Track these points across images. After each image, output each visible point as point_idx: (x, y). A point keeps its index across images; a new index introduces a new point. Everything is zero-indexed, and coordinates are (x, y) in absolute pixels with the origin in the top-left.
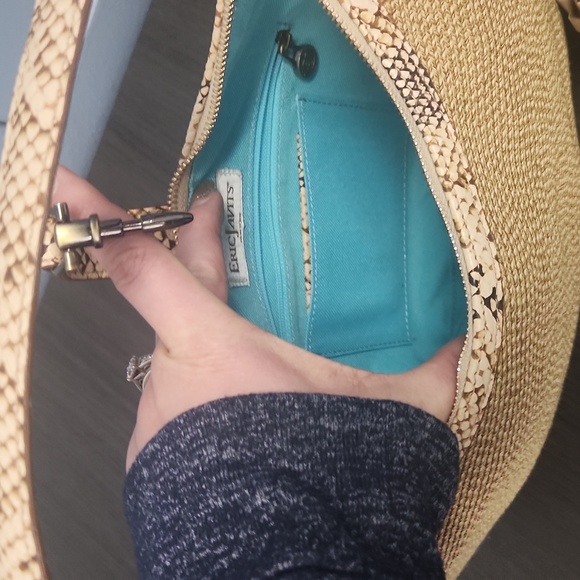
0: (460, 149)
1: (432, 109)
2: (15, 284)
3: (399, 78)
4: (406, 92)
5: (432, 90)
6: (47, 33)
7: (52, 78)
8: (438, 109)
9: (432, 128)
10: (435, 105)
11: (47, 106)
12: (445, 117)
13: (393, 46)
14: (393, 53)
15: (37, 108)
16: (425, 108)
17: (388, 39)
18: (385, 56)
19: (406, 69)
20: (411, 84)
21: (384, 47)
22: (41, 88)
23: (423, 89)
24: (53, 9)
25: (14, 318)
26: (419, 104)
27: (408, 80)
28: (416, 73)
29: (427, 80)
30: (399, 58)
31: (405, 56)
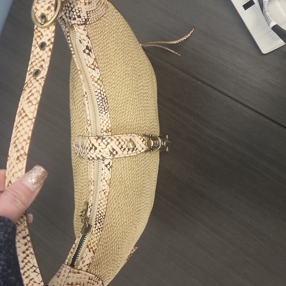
2: (20, 161)
3: (98, 99)
4: (99, 103)
5: (107, 104)
6: (31, 91)
7: (33, 104)
9: (103, 115)
10: (106, 108)
11: (31, 112)
12: (108, 112)
13: (100, 89)
14: (99, 91)
15: (27, 112)
16: (103, 108)
17: (99, 87)
18: (96, 92)
19: (101, 97)
20: (101, 101)
21: (97, 89)
22: (29, 107)
23: (104, 103)
24: (33, 85)
25: (20, 170)
26: (101, 107)
28: (104, 98)
29: (106, 101)
30: (100, 93)
31: (102, 93)
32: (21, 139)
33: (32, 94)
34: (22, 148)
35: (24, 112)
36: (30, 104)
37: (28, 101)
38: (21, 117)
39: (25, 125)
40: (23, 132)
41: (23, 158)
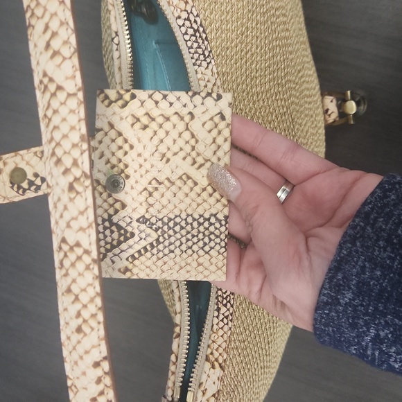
0: (219, 83)
1: (205, 56)
2: (78, 193)
3: (186, 33)
4: (189, 44)
5: (206, 43)
6: (47, 28)
7: (64, 59)
8: (209, 55)
9: (202, 69)
10: (207, 53)
11: (67, 78)
12: (213, 61)
13: (185, 10)
14: (184, 15)
15: (59, 79)
16: (200, 55)
17: (182, 5)
18: (179, 17)
19: (192, 27)
20: (194, 38)
21: (179, 10)
22: (59, 66)
23: (200, 41)
24: (45, 10)
25: (82, 213)
26: (196, 52)
27: (192, 35)
28: (198, 30)
29: (204, 36)
30: (188, 19)
31: (192, 18)
32: (66, 145)
33: (54, 34)
34: (75, 163)
35: (51, 80)
36: (58, 60)
37: (50, 52)
38: (48, 95)
39: (64, 111)
40: (65, 128)
41: (82, 184)
